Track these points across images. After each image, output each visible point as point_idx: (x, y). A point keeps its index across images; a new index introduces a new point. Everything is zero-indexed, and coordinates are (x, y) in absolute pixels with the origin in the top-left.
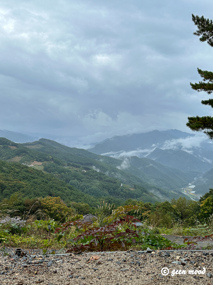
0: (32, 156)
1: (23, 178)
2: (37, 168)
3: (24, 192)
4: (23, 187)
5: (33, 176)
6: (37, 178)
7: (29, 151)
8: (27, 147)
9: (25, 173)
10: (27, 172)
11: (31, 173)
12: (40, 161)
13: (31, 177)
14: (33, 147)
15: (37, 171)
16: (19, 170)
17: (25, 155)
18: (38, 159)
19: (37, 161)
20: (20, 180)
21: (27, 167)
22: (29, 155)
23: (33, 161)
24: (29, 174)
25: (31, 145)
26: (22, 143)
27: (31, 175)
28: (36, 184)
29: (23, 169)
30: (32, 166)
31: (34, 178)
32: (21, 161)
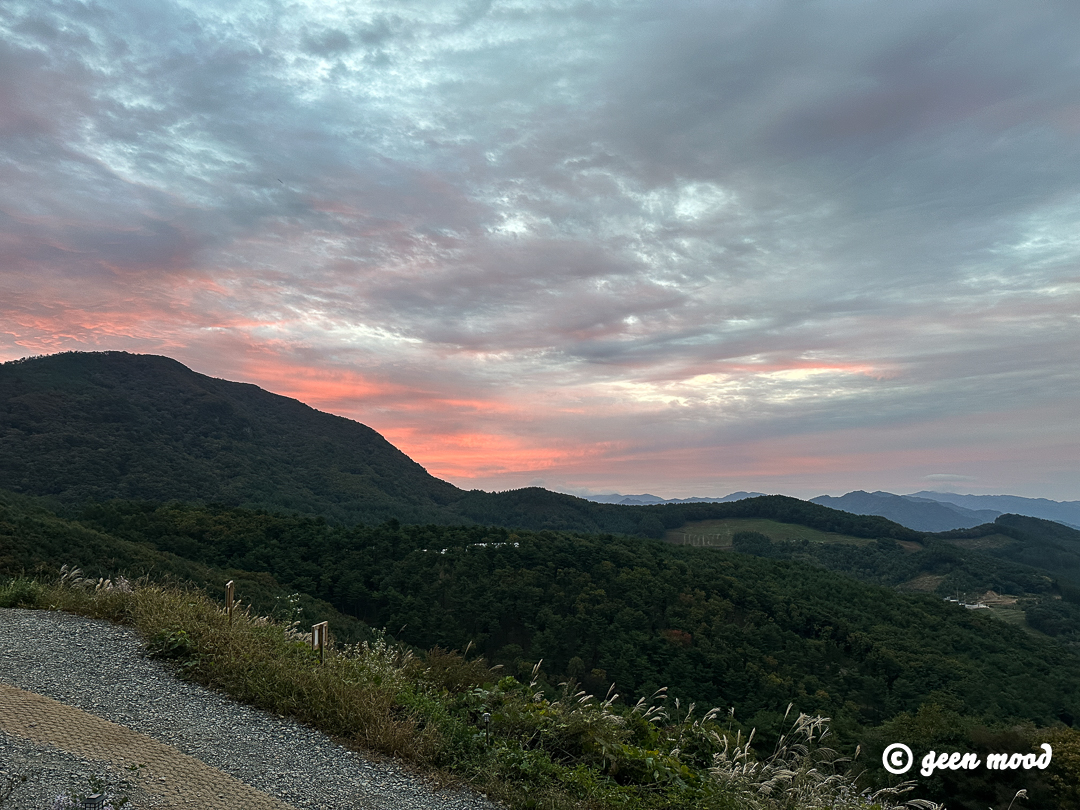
0: (975, 575)
1: (953, 646)
2: (998, 615)
3: (961, 693)
4: (959, 678)
5: (988, 641)
6: (1003, 651)
7: (964, 557)
8: (958, 543)
9: (958, 630)
10: (964, 626)
11: (981, 630)
12: (1008, 591)
13: (981, 644)
14: (978, 543)
15: (1002, 625)
16: (939, 619)
17: (952, 570)
18: (1001, 584)
19: (996, 590)
20: (946, 654)
21: (963, 610)
22: (966, 569)
23: (984, 593)
24: (973, 636)
25: (970, 538)
26: (937, 530)
27: (980, 639)
28: (1003, 671)
29: (951, 615)
30: (982, 606)
31: (993, 651)
32: (943, 590)
